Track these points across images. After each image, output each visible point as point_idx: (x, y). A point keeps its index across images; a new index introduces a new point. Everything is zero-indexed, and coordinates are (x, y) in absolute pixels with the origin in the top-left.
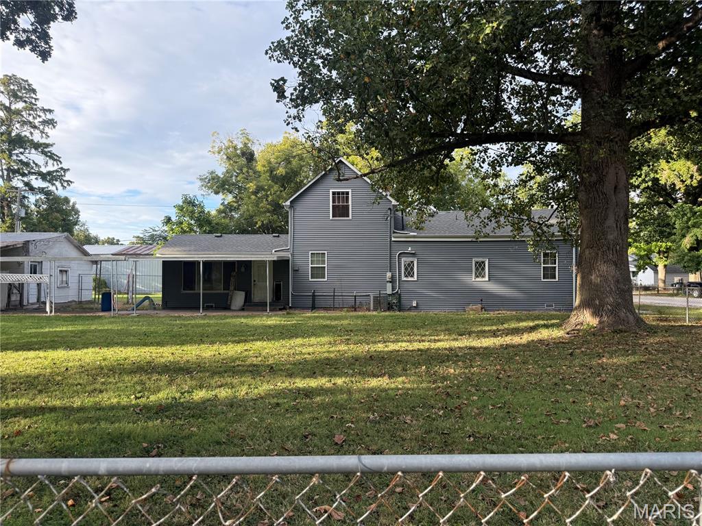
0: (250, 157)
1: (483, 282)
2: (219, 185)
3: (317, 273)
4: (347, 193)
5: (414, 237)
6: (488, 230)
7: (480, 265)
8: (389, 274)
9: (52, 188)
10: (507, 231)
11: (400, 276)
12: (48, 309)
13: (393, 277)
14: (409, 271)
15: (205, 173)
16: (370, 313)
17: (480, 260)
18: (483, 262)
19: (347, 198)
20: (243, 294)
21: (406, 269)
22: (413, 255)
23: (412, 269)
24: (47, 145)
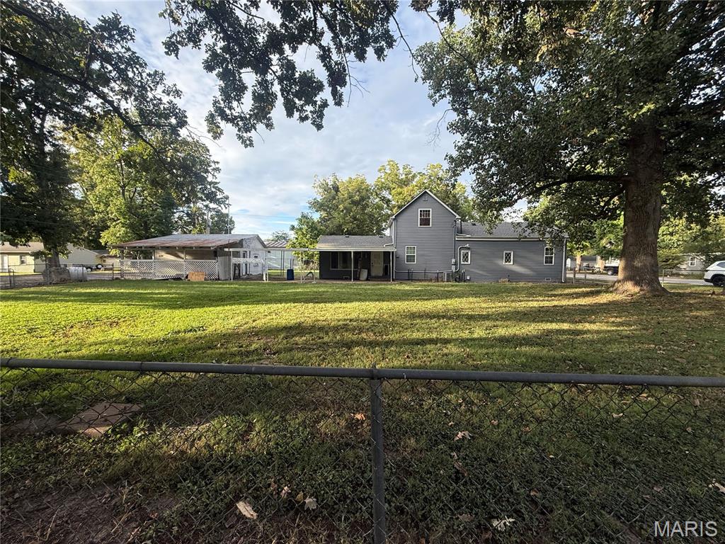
0: (336, 189)
1: (510, 265)
2: (318, 206)
3: (410, 258)
4: (429, 211)
5: (469, 238)
6: (526, 234)
7: (508, 256)
8: (453, 260)
9: (220, 208)
10: (536, 235)
11: (460, 261)
12: (264, 279)
13: (456, 261)
14: (466, 257)
15: (311, 200)
16: (445, 283)
17: (508, 252)
18: (510, 253)
19: (429, 214)
20: (366, 271)
21: (464, 257)
22: (468, 249)
23: (467, 257)
24: (216, 183)
